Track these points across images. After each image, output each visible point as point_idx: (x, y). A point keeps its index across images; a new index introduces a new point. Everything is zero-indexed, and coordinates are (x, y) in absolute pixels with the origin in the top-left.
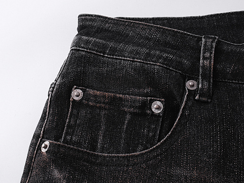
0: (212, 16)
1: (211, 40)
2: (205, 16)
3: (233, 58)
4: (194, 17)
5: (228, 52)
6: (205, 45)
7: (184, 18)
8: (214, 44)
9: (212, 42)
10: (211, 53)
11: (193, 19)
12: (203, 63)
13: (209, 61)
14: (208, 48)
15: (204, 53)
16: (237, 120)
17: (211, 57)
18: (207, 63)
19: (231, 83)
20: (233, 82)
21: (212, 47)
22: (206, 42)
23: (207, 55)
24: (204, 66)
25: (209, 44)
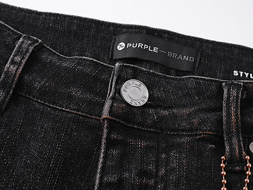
0: (51, 14)
1: (29, 42)
2: (44, 13)
3: (48, 71)
4: (31, 10)
5: (46, 63)
6: (20, 46)
7: (19, 8)
8: (31, 48)
9: (30, 45)
10: (23, 58)
11: (29, 13)
12: (8, 68)
13: (16, 67)
14: (22, 51)
15: (15, 56)
16: (21, 150)
17: (21, 62)
18: (13, 68)
19: (36, 101)
20: (38, 102)
21: (27, 51)
22: (22, 42)
23: (18, 59)
24: (8, 71)
25: (25, 46)
